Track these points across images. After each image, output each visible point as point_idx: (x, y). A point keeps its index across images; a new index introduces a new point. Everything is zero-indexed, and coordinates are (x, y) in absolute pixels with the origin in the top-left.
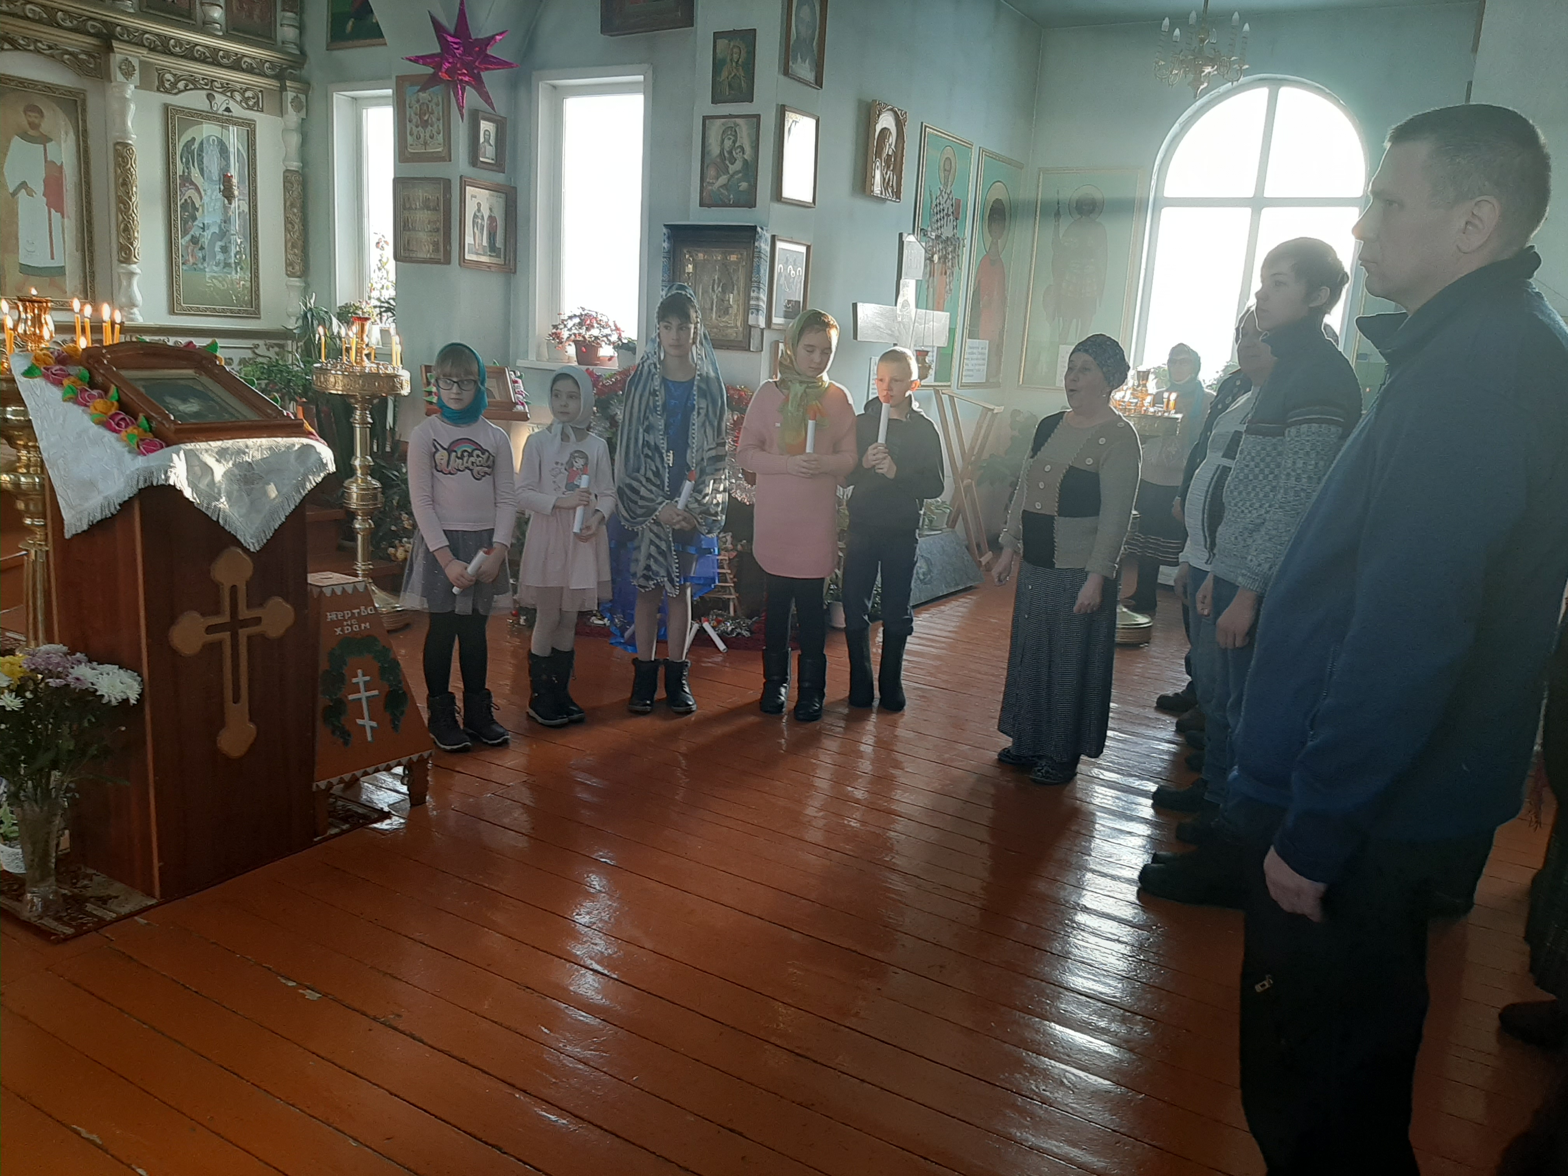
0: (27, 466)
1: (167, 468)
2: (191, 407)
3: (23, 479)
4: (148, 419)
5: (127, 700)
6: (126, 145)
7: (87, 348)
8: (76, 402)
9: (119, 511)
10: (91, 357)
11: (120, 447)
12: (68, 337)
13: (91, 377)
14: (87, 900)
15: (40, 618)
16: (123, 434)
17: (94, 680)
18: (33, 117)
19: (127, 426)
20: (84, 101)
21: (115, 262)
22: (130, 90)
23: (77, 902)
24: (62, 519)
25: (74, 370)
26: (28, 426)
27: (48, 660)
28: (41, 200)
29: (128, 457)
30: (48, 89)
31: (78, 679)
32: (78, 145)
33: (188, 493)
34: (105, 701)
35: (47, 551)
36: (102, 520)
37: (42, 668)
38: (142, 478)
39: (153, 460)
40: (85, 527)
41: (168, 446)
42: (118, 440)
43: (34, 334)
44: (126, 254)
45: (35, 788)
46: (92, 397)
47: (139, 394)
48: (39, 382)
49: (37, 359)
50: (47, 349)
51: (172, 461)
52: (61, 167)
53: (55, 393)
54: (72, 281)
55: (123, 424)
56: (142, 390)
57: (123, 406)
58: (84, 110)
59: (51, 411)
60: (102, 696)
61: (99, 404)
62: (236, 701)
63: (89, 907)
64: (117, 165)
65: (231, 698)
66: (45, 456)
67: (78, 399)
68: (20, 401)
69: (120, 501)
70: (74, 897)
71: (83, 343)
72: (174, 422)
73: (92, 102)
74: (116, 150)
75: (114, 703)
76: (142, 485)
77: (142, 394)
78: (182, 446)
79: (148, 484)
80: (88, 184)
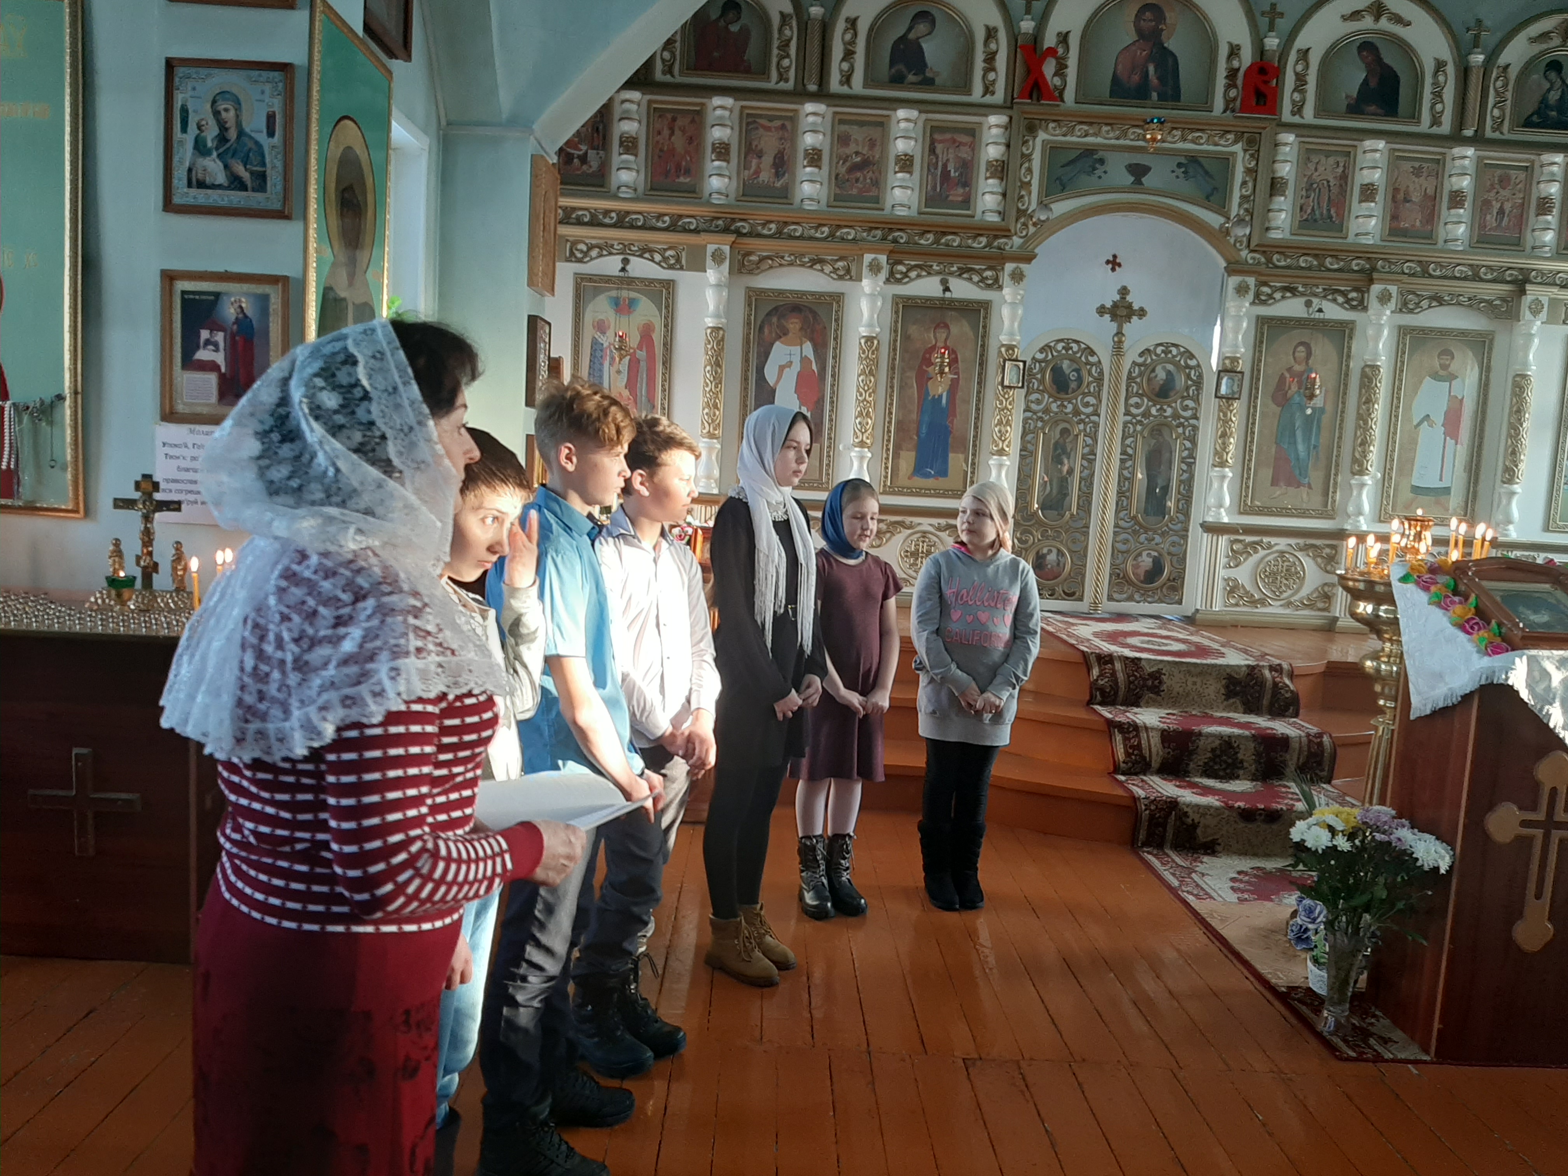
0: (1389, 657)
1: (1507, 670)
2: (1542, 618)
3: (1383, 666)
4: (1500, 625)
5: (1437, 869)
6: (1524, 376)
7: (1457, 561)
8: (1438, 605)
9: (1460, 702)
10: (1459, 568)
11: (1470, 647)
12: (1442, 549)
13: (1456, 585)
14: (1372, 1035)
15: (1377, 785)
16: (1475, 636)
17: (1413, 844)
18: (1446, 360)
19: (1479, 629)
20: (1492, 342)
21: (1498, 482)
22: (1537, 325)
23: (1364, 1034)
24: (1410, 704)
25: (1442, 579)
26: (1395, 622)
27: (1378, 818)
28: (1440, 431)
29: (1475, 656)
30: (1462, 334)
31: (1399, 839)
32: (1480, 379)
33: (1524, 695)
34: (1419, 864)
35: (1393, 730)
36: (1444, 708)
37: (1371, 823)
38: (1484, 677)
39: (1497, 661)
40: (1428, 712)
41: (1513, 650)
42: (1469, 640)
43: (1413, 547)
44: (1510, 475)
45: (1348, 922)
46: (1452, 602)
47: (1495, 602)
48: (1411, 587)
49: (1412, 569)
50: (1422, 560)
51: (1514, 663)
52: (1462, 400)
53: (1422, 597)
54: (1455, 500)
55: (1476, 627)
56: (1498, 599)
57: (1480, 612)
58: (1491, 349)
59: (1416, 612)
60: (1417, 859)
61: (1458, 609)
62: (1538, 896)
63: (1372, 1041)
64: (1514, 394)
65: (1533, 893)
66: (1405, 648)
67: (1442, 604)
68: (1392, 602)
69: (1462, 693)
70: (1361, 1029)
71: (1455, 555)
72: (1523, 629)
73: (1500, 342)
74: (1514, 381)
75: (1426, 868)
76: (1483, 682)
77: (1497, 603)
78: (1526, 651)
79: (1489, 681)
80: (1484, 413)
